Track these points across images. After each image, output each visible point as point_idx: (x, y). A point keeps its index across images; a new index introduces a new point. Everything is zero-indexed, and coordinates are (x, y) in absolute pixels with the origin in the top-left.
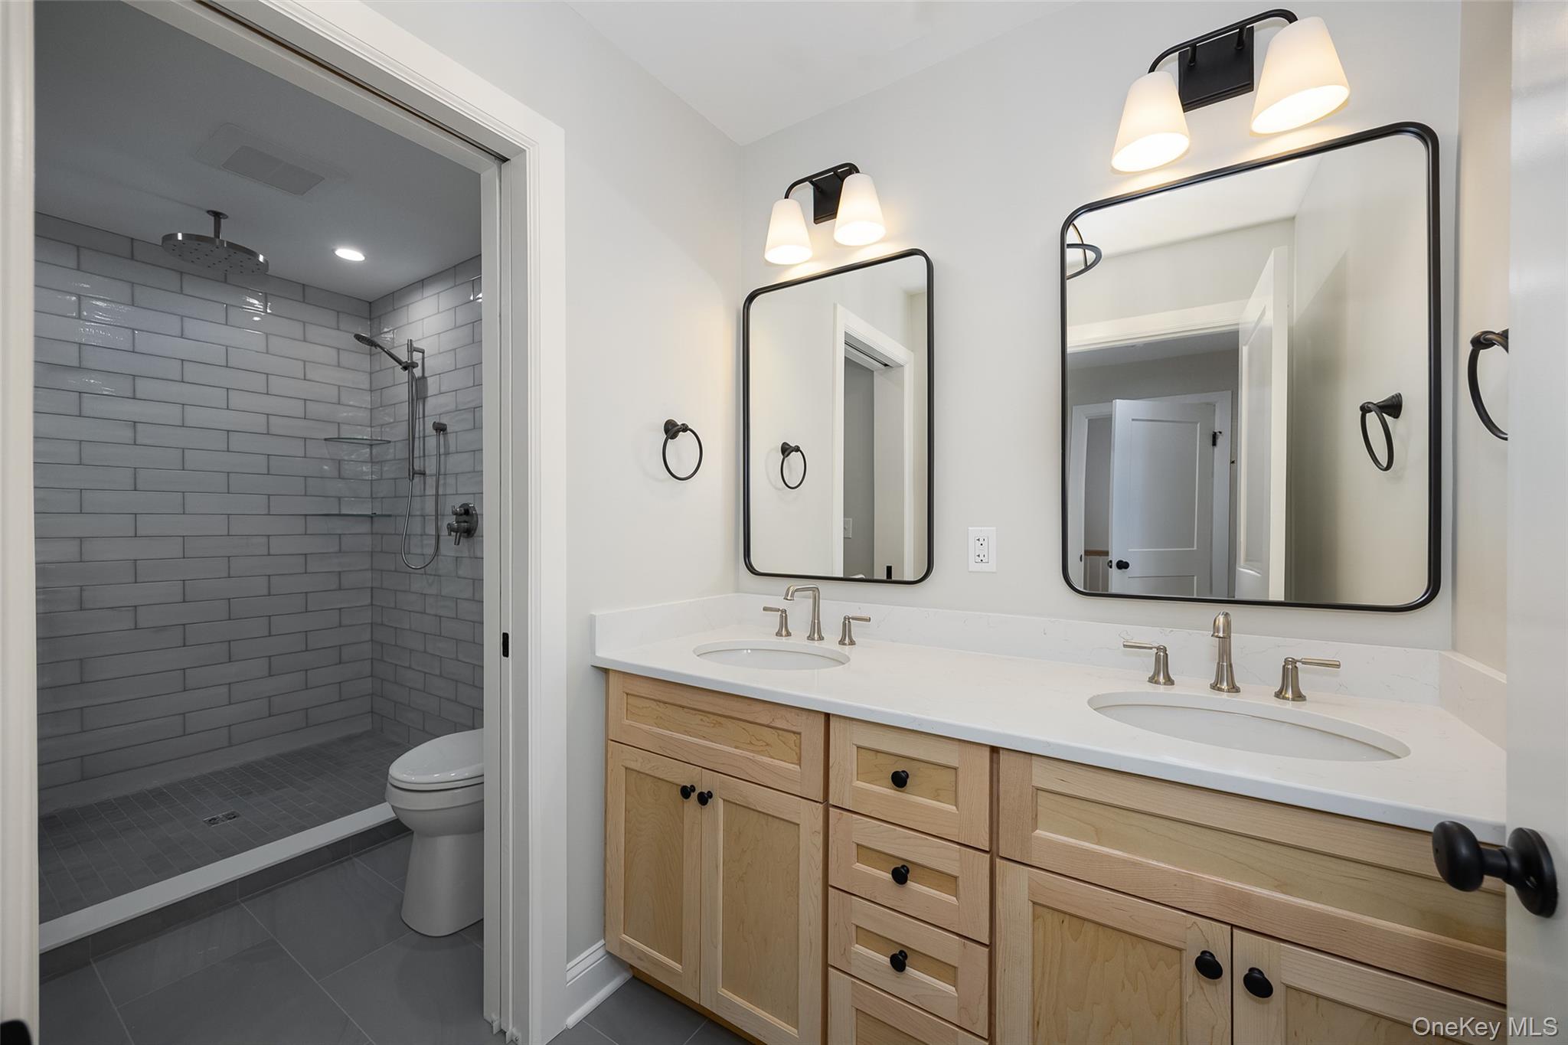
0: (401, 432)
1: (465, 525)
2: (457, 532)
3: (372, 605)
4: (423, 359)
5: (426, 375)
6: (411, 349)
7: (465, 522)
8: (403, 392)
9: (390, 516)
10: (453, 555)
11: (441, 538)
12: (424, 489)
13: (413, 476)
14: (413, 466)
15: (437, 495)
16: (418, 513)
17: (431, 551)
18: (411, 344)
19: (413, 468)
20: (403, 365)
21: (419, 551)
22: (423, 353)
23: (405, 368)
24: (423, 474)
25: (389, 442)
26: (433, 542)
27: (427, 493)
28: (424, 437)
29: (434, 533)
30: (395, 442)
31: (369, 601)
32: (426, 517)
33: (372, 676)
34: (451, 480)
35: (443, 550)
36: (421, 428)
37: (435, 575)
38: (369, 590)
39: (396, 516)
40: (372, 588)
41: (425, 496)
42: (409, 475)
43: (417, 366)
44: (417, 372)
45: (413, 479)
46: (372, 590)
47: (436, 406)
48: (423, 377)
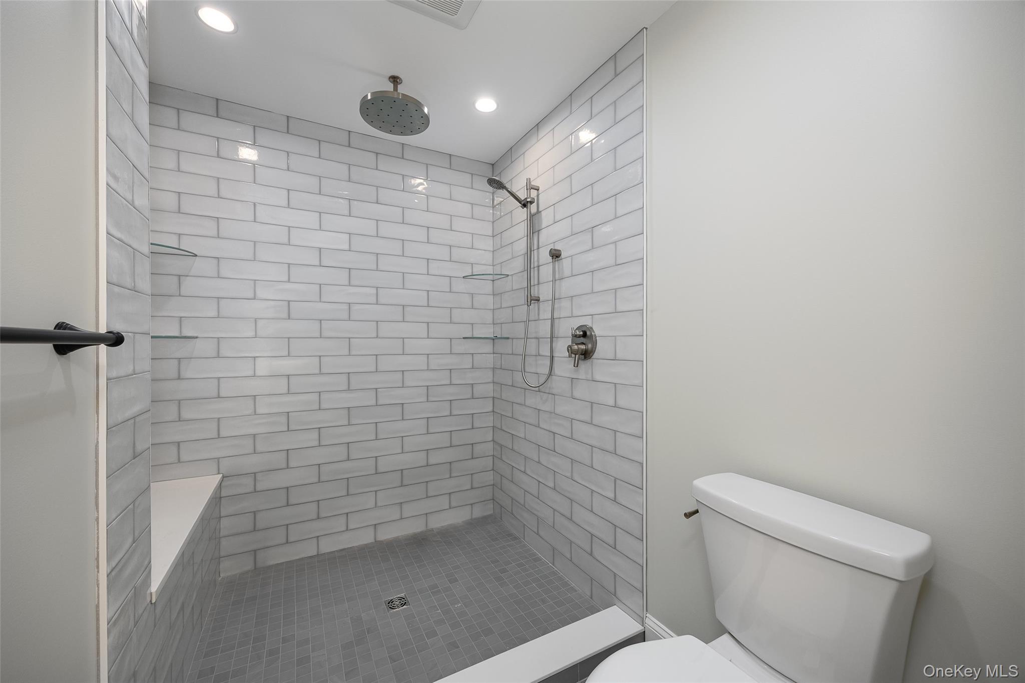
0: (518, 264)
1: (583, 347)
2: (576, 355)
3: (493, 411)
4: (538, 196)
5: (540, 209)
6: (530, 187)
7: (583, 344)
8: (521, 230)
9: (508, 338)
10: (568, 375)
11: (555, 359)
12: (539, 315)
13: (531, 302)
14: (530, 293)
15: (553, 319)
16: (533, 335)
17: (547, 371)
18: (530, 182)
19: (530, 295)
20: (522, 203)
21: (533, 370)
22: (538, 190)
23: (524, 205)
24: (538, 300)
25: (508, 275)
26: (548, 363)
27: (541, 317)
28: (538, 267)
29: (550, 355)
30: (512, 275)
31: (491, 409)
32: (540, 339)
33: (493, 470)
34: (565, 304)
35: (557, 370)
36: (536, 259)
37: (549, 393)
38: (491, 400)
39: (513, 339)
40: (493, 398)
41: (539, 320)
42: (528, 301)
43: (534, 202)
44: (533, 208)
45: (530, 305)
46: (493, 399)
47: (549, 237)
48: (538, 212)
